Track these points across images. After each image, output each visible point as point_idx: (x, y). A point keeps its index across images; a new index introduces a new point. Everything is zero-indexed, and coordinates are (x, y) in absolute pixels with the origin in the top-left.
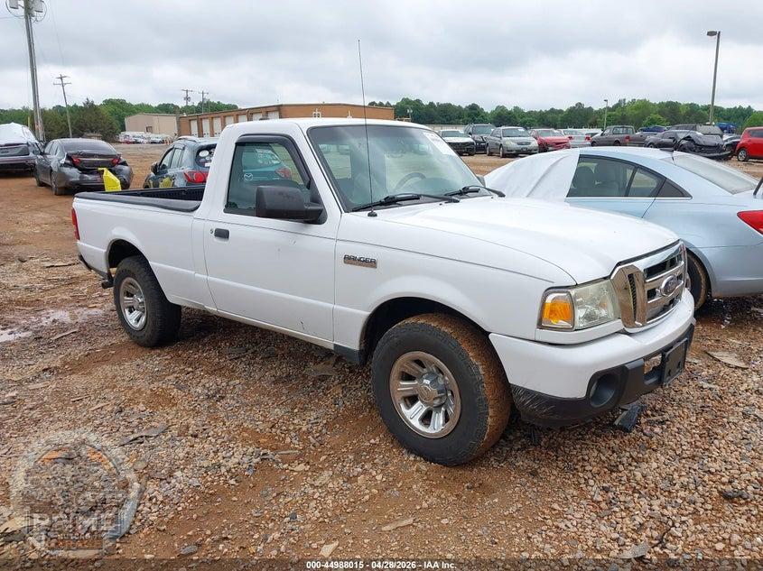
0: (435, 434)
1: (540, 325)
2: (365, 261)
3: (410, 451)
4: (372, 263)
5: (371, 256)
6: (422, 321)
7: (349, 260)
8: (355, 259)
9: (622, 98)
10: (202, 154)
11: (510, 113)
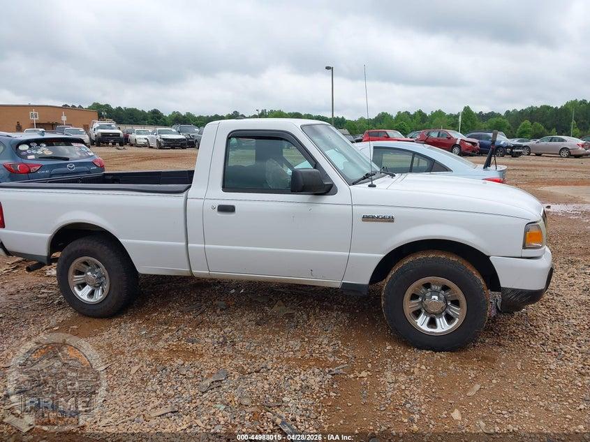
0: (443, 332)
1: (524, 247)
2: (384, 218)
3: (420, 348)
4: (391, 220)
5: (387, 215)
6: (431, 256)
7: (366, 218)
8: (373, 217)
9: (264, 109)
10: (21, 148)
11: (184, 117)
